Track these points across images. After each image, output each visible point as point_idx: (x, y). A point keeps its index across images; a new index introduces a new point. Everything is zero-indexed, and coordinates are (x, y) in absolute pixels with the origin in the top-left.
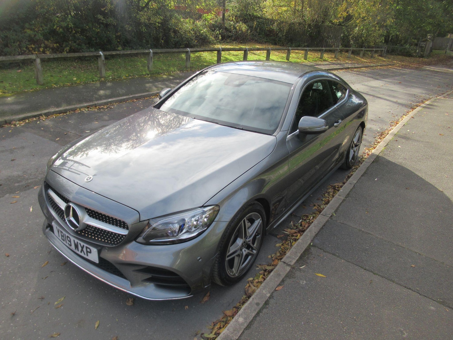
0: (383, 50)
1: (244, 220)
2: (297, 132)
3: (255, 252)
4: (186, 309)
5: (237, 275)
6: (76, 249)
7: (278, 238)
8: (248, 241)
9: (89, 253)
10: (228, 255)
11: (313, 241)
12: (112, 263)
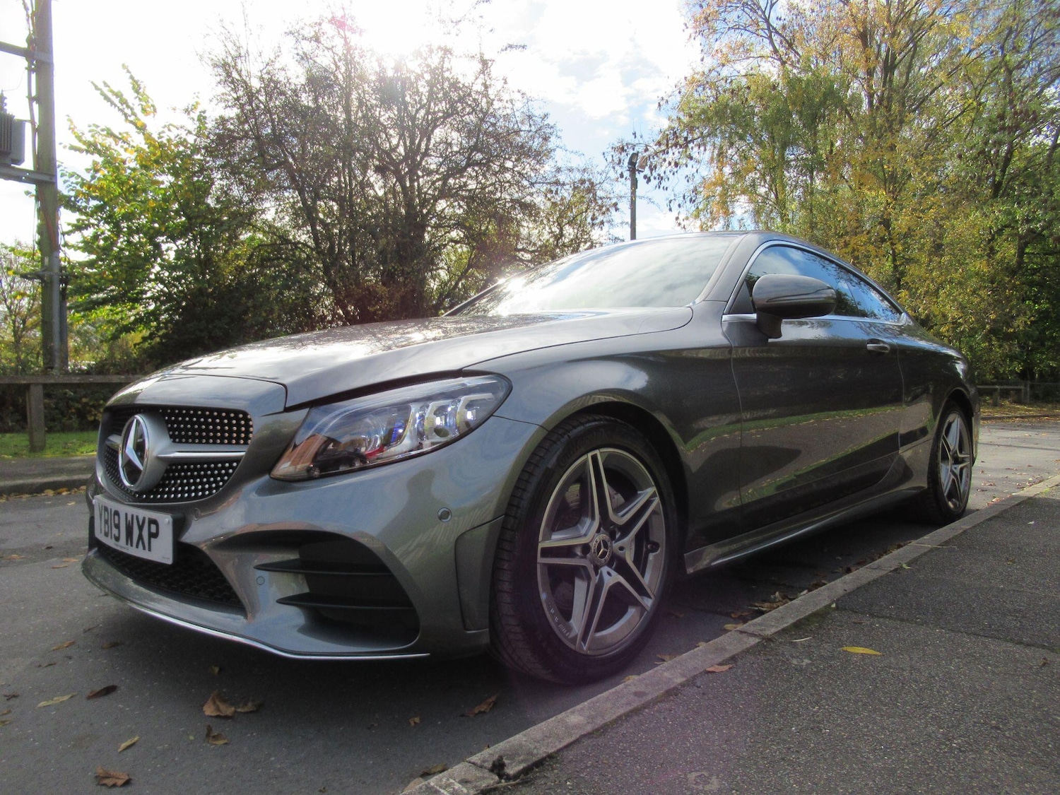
0: (1020, 390)
1: (594, 458)
2: (754, 316)
3: (648, 603)
4: (413, 724)
5: (585, 648)
6: (127, 544)
7: (734, 619)
8: (616, 545)
9: (152, 539)
10: (542, 545)
11: (837, 602)
12: (204, 548)
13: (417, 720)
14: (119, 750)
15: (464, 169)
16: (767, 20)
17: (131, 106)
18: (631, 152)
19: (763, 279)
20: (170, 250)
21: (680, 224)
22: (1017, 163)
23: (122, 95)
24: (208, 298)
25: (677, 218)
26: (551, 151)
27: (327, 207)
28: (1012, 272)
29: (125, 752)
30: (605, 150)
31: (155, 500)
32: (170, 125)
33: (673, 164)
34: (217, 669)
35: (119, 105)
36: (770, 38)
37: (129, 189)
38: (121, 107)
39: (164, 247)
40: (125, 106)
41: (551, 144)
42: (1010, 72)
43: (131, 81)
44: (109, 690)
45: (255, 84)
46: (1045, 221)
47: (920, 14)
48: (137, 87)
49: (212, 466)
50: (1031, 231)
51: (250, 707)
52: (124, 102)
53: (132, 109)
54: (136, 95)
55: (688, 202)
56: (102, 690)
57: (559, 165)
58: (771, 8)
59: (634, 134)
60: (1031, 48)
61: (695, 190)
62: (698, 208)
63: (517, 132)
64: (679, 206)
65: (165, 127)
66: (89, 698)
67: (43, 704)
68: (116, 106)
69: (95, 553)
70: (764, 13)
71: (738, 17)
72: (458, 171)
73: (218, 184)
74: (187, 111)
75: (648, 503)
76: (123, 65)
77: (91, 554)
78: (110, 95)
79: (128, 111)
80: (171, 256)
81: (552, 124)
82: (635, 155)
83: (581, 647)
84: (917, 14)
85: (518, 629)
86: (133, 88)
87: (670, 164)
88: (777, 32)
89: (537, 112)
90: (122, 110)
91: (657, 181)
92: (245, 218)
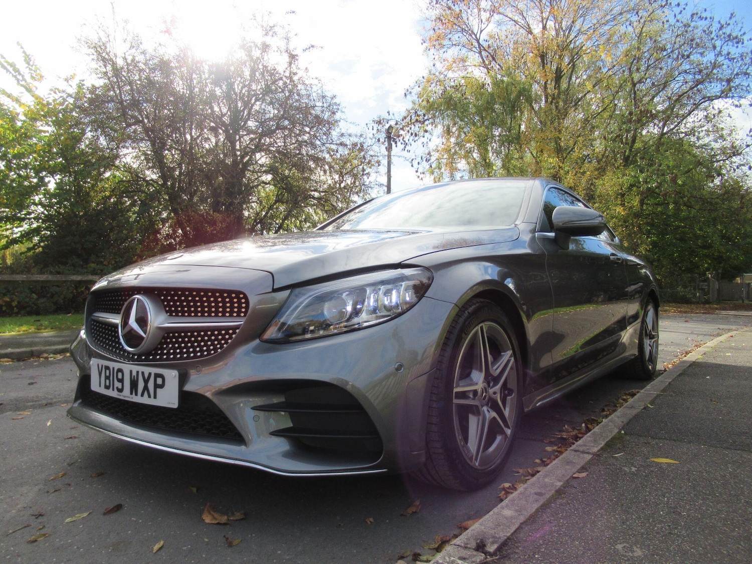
1: (482, 328)
2: (552, 234)
3: (509, 432)
4: (369, 523)
5: (477, 464)
6: (131, 393)
7: (547, 443)
8: (491, 391)
9: (158, 390)
10: (455, 390)
11: (623, 428)
12: (208, 395)
13: (371, 520)
14: (154, 552)
15: (274, 131)
16: (478, 41)
17: (23, 74)
18: (387, 126)
19: (559, 209)
20: (52, 183)
21: (419, 177)
22: (638, 145)
23: (15, 65)
24: (81, 219)
25: (417, 172)
26: (336, 121)
27: (171, 156)
28: (637, 215)
29: (159, 553)
30: (368, 122)
31: (154, 360)
32: (56, 89)
33: (414, 135)
34: (194, 490)
35: (13, 72)
36: (480, 53)
37: (21, 136)
38: (14, 74)
39: (47, 180)
40: (17, 73)
41: (338, 116)
42: (634, 85)
43: (23, 55)
44: (118, 508)
45: (120, 62)
46: (658, 182)
47: (577, 43)
48: (28, 59)
49: (196, 334)
50: (649, 189)
51: (238, 515)
52: (17, 70)
53: (23, 76)
54: (27, 65)
55: (424, 161)
56: (113, 508)
57: (343, 131)
58: (481, 33)
59: (389, 112)
60: (647, 69)
61: (429, 154)
62: (431, 166)
63: (314, 107)
64: (419, 163)
65: (51, 90)
66: (105, 514)
67: (68, 520)
68: (10, 73)
69: (80, 404)
70: (476, 36)
71: (459, 37)
72: (270, 133)
73: (89, 135)
74: (67, 80)
75: (509, 361)
76: (18, 43)
77: (76, 405)
78: (6, 64)
79: (20, 77)
80: (52, 186)
81: (338, 103)
82: (391, 127)
83: (475, 464)
84: (575, 43)
85: (440, 451)
86: (25, 60)
87: (412, 134)
88: (485, 50)
89: (329, 94)
90: (15, 77)
91: (403, 146)
92: (109, 161)
